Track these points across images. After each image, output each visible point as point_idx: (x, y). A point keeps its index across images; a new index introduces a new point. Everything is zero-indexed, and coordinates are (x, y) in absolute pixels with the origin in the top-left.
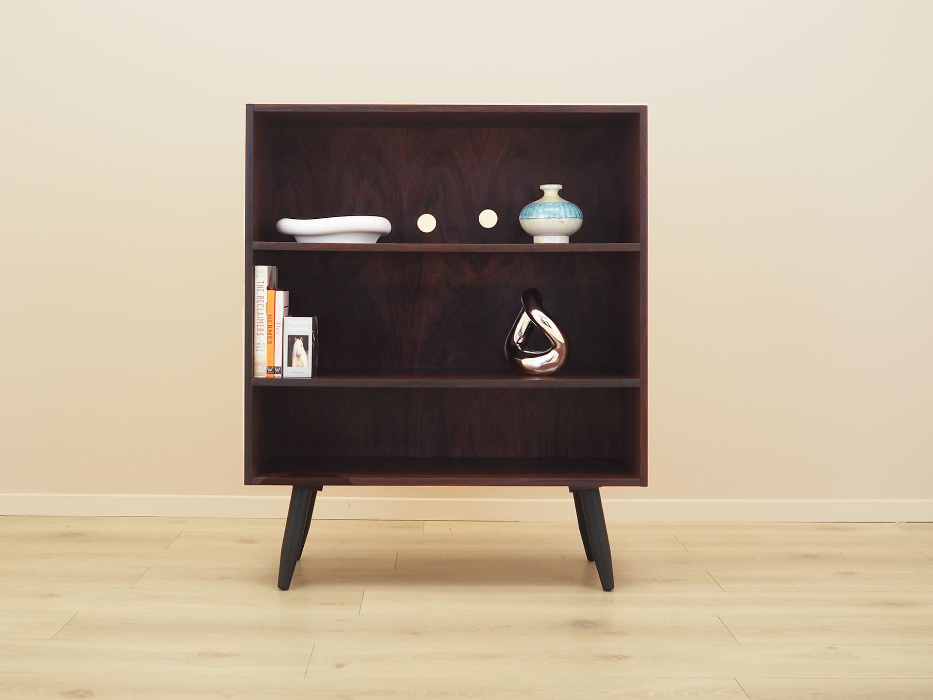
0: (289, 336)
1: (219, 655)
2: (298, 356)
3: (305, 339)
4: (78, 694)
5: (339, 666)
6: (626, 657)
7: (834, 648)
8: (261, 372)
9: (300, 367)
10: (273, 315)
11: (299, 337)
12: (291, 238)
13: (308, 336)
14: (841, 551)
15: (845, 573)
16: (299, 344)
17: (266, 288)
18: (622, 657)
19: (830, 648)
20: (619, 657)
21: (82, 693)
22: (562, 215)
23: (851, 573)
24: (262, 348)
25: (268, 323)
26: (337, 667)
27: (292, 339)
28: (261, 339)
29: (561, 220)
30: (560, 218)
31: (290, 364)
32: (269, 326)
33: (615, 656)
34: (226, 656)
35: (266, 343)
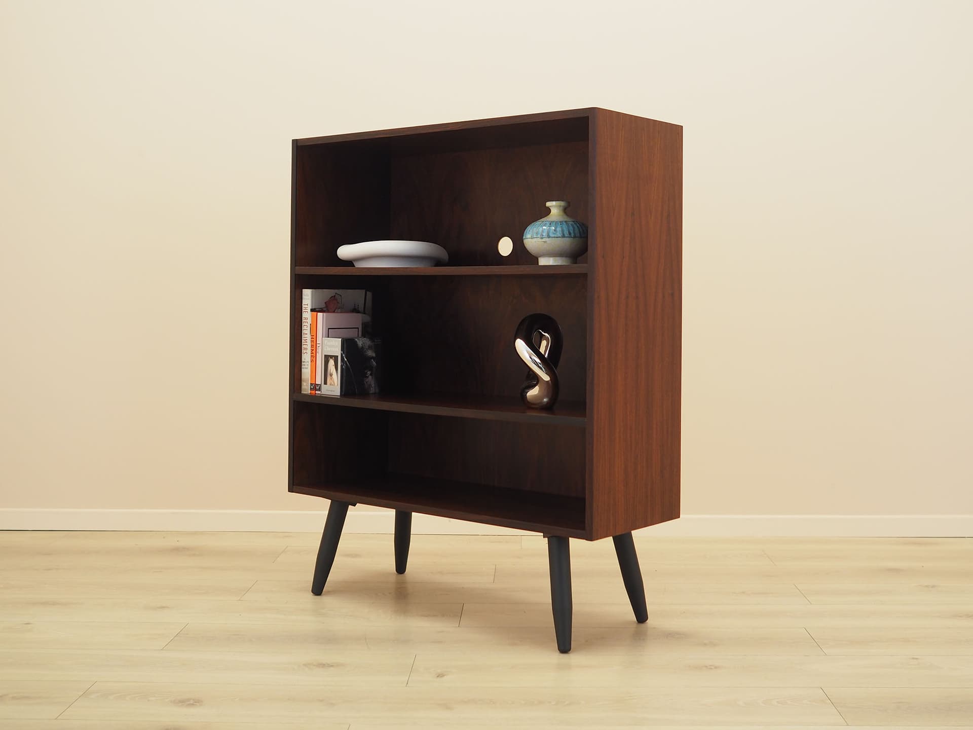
0: (325, 355)
1: (324, 665)
2: (331, 375)
3: (336, 358)
4: (189, 703)
5: (440, 676)
6: (716, 668)
7: (917, 659)
8: (306, 388)
9: (332, 386)
10: (315, 336)
11: (331, 357)
12: (349, 263)
13: (338, 356)
14: (923, 565)
15: (927, 586)
16: (331, 362)
17: (310, 310)
18: (713, 667)
19: (913, 658)
20: (709, 667)
21: (192, 702)
22: (544, 234)
23: (933, 587)
24: (306, 366)
25: (311, 343)
26: (438, 676)
27: (327, 358)
28: (306, 357)
29: (544, 240)
30: (542, 238)
31: (325, 383)
32: (312, 346)
33: (706, 667)
34: (332, 666)
35: (310, 362)
